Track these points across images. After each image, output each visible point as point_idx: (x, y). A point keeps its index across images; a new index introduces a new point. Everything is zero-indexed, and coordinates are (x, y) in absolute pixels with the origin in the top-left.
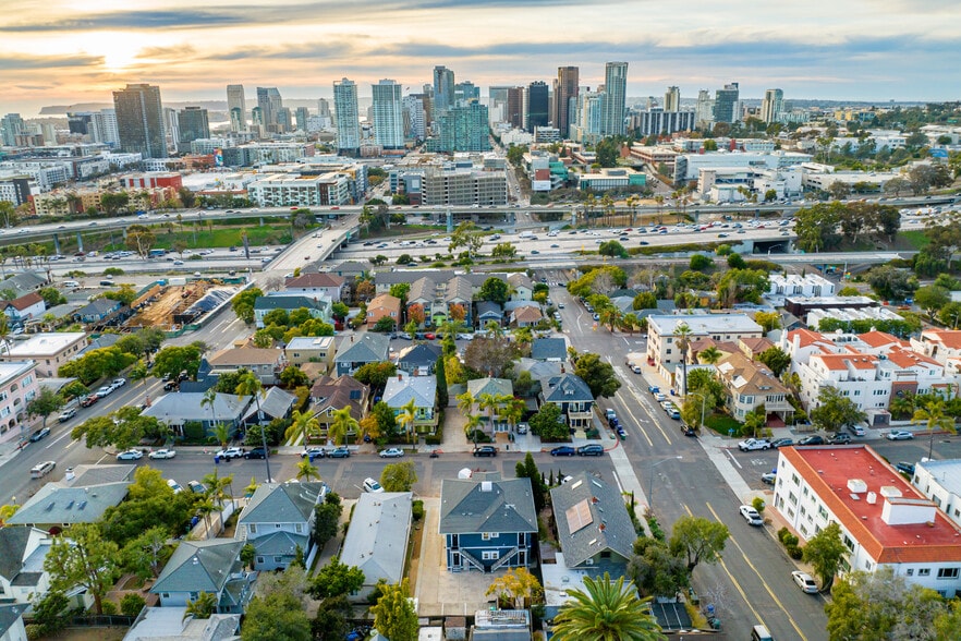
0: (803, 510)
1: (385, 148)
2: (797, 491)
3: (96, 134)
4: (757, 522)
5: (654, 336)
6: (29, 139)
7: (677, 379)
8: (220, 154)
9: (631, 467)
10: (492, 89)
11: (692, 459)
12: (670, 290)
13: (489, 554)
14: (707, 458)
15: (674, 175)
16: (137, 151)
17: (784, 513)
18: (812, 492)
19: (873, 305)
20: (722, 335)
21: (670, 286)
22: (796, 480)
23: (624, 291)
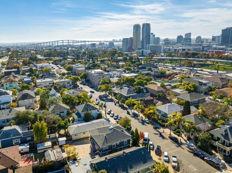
3: (217, 41)
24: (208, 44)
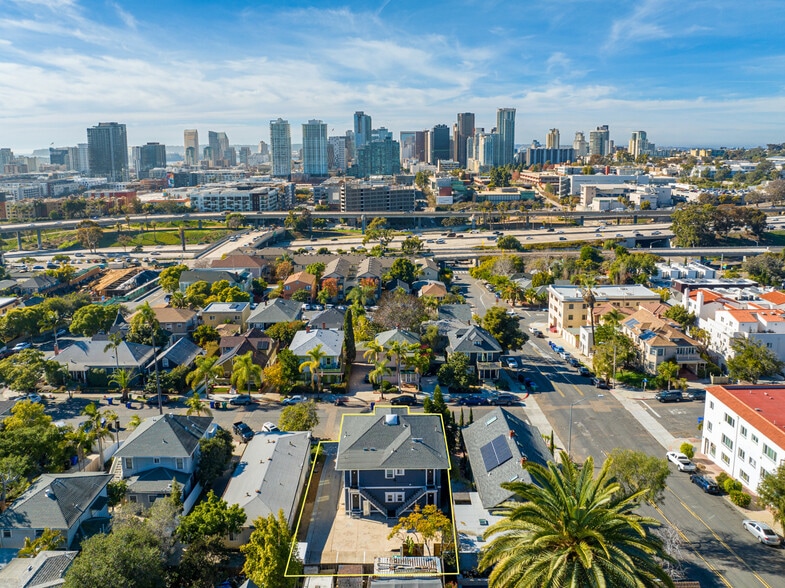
0: (742, 454)
1: (312, 175)
2: (732, 433)
3: (71, 164)
4: (688, 468)
5: (556, 304)
6: (16, 168)
7: (581, 339)
8: (172, 178)
9: (544, 416)
10: (402, 133)
11: (608, 409)
12: (565, 273)
13: (393, 496)
14: (623, 408)
15: (559, 193)
16: (104, 176)
17: (718, 460)
18: (751, 430)
19: (756, 285)
20: (621, 302)
21: (565, 269)
22: (730, 421)
23: (522, 274)
24: (50, 174)
